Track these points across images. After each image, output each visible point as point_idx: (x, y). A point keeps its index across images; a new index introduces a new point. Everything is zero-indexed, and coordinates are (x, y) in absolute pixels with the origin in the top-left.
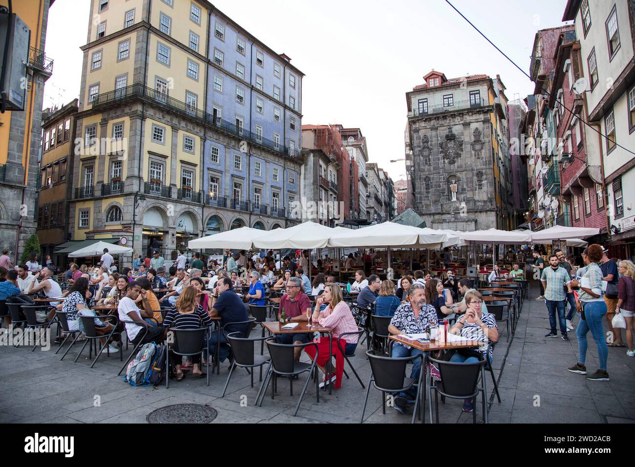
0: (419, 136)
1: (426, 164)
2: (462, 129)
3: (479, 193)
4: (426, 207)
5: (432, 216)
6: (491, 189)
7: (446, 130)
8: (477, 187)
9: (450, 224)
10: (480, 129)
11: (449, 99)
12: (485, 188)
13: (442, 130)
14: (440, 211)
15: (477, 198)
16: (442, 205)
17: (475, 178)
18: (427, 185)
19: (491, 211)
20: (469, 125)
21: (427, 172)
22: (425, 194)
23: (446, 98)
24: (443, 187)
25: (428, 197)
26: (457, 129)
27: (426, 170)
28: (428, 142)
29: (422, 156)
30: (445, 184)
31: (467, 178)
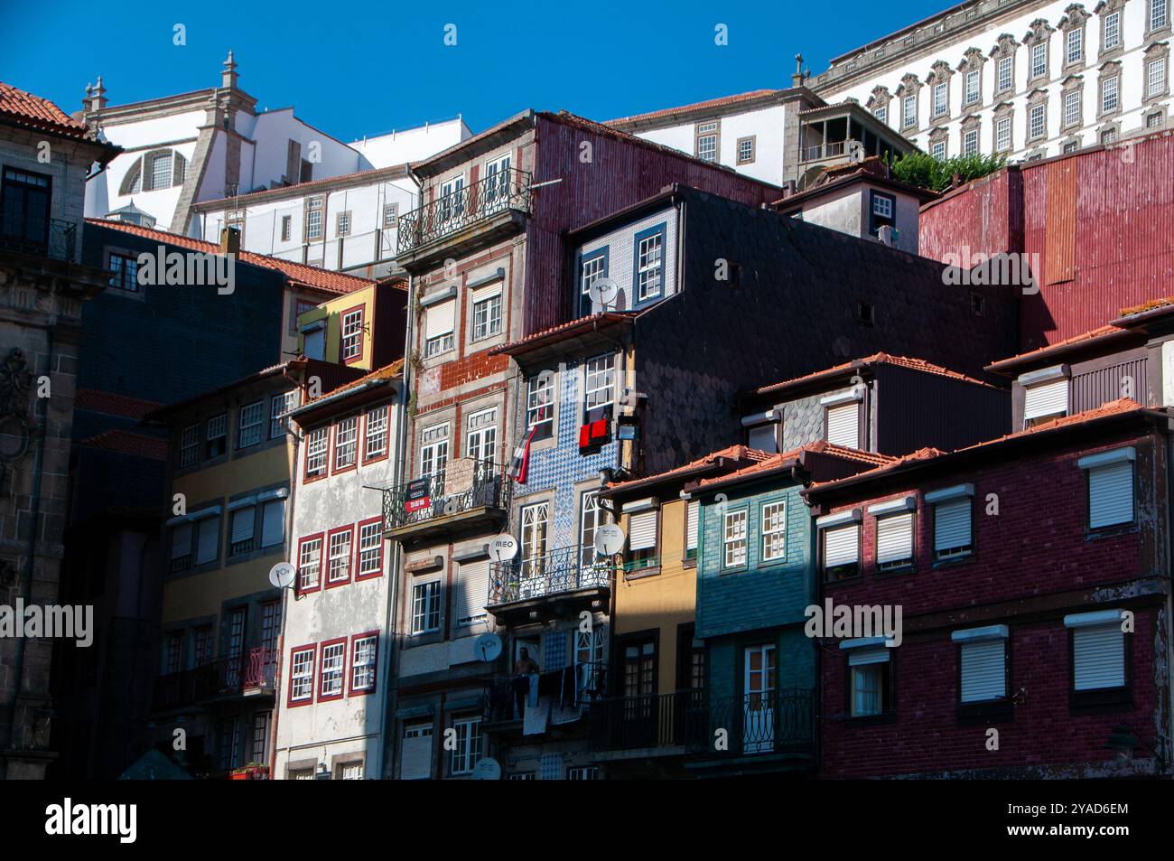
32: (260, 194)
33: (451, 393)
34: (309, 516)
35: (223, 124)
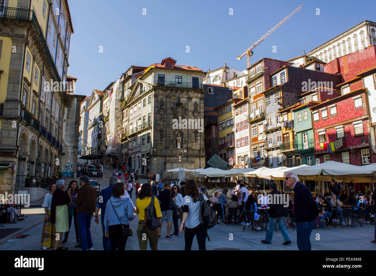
0: (158, 100)
1: (162, 120)
2: (187, 101)
3: (195, 145)
4: (160, 151)
5: (164, 158)
6: (203, 143)
7: (175, 99)
8: (194, 140)
9: (178, 164)
10: (198, 103)
11: (179, 79)
12: (199, 142)
13: (173, 99)
14: (170, 154)
15: (194, 148)
16: (171, 150)
17: (193, 134)
18: (161, 135)
19: (203, 157)
20: (192, 99)
21: (162, 127)
22: (160, 142)
23: (177, 78)
24: (172, 138)
25: (162, 144)
26: (184, 100)
27: (161, 124)
28: (163, 105)
29: (159, 114)
30: (174, 136)
31: (188, 134)
32: (231, 80)
33: (255, 100)
34: (237, 121)
35: (225, 71)
